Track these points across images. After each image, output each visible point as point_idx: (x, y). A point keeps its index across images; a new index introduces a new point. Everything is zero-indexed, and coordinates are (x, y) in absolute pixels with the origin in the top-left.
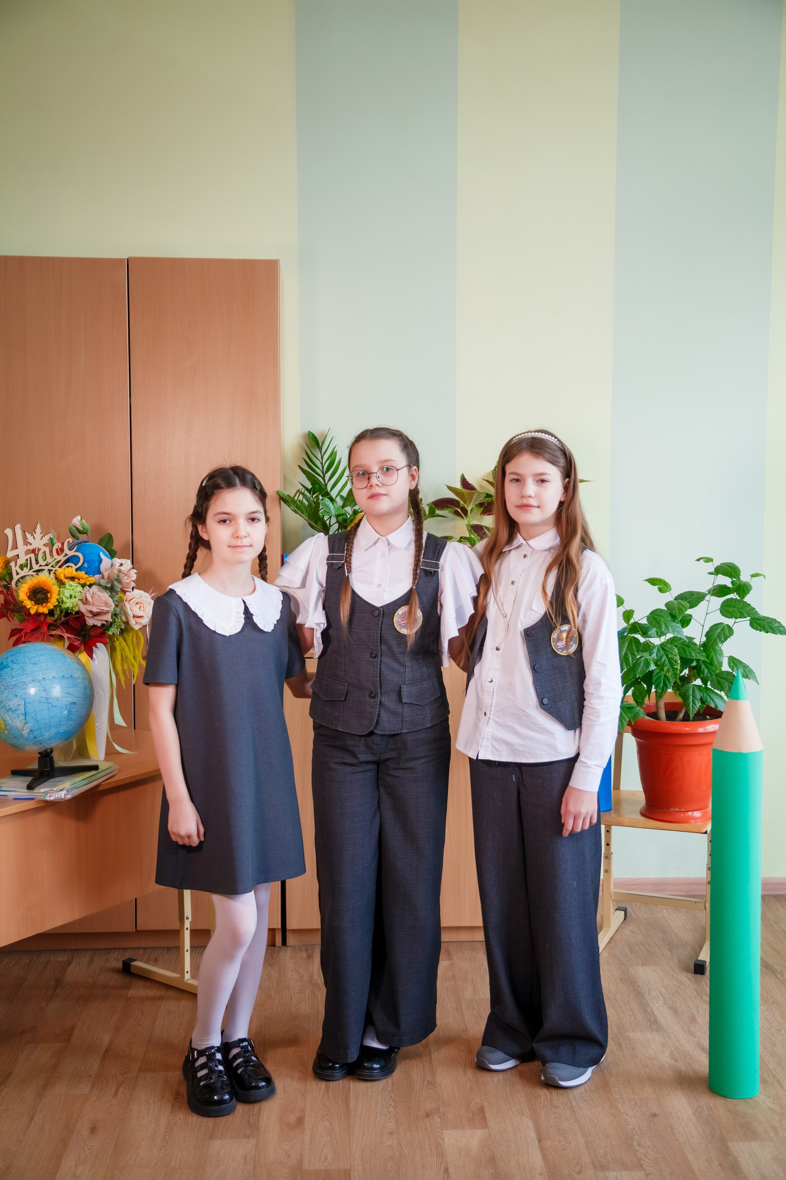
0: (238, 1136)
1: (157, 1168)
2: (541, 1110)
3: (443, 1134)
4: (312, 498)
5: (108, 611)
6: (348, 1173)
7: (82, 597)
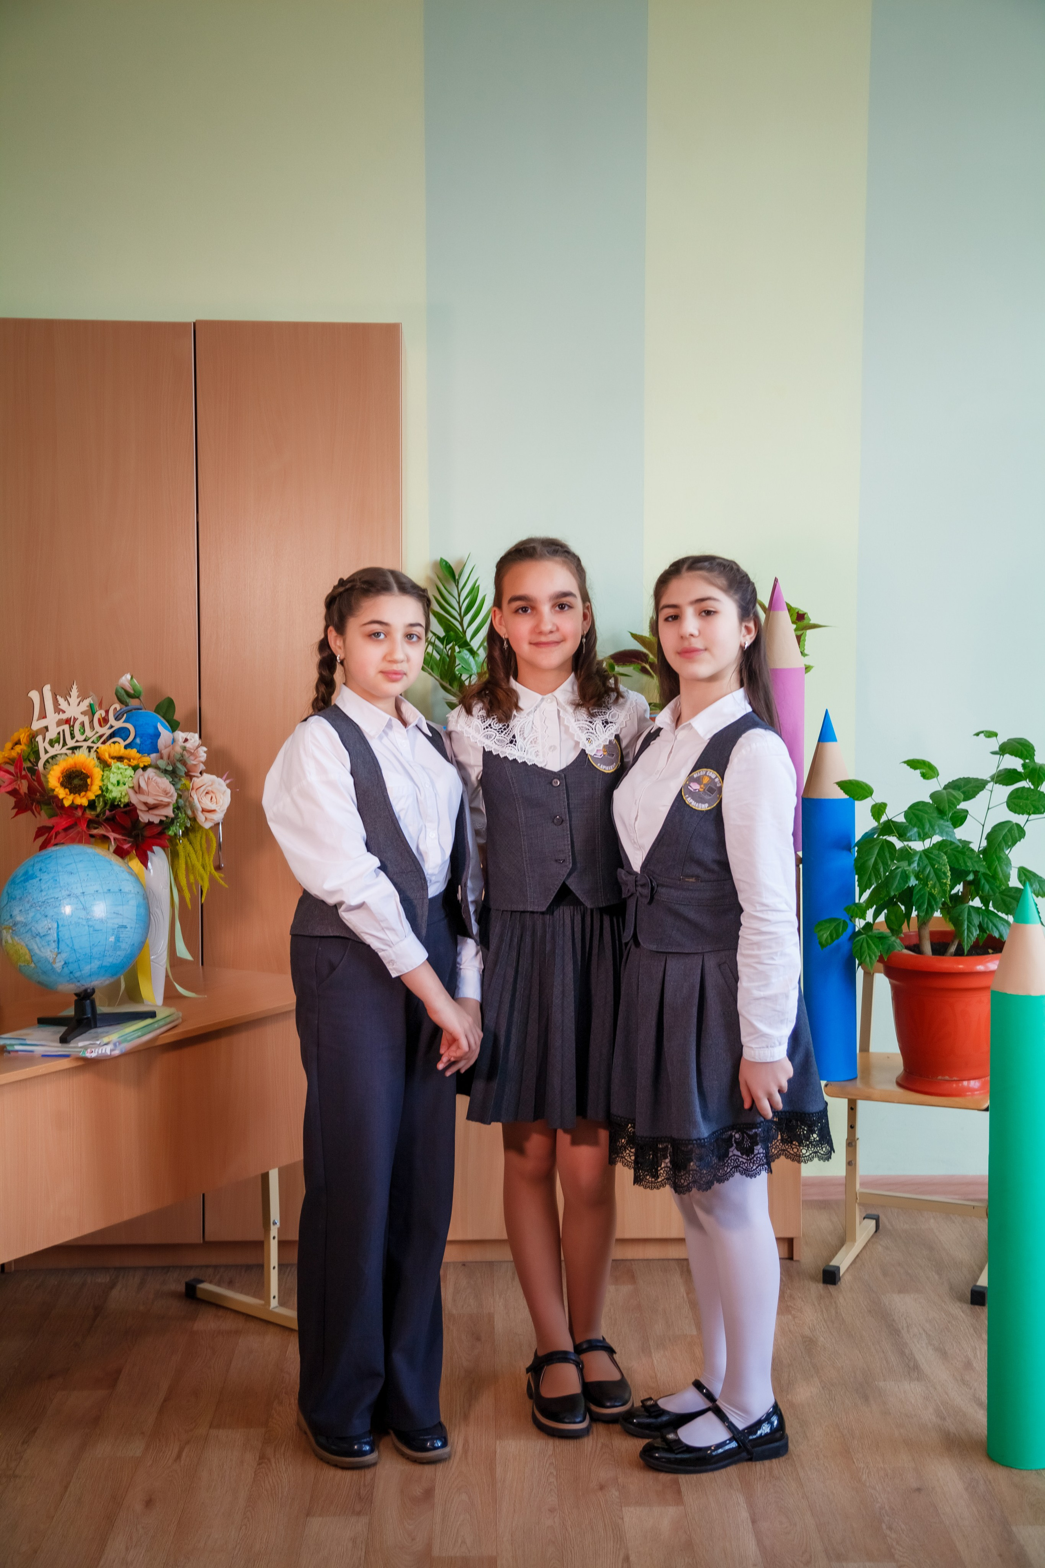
0: (345, 1512)
1: (236, 1553)
2: (756, 1484)
3: (622, 1513)
4: (445, 650)
5: (169, 803)
6: (493, 1561)
7: (133, 783)
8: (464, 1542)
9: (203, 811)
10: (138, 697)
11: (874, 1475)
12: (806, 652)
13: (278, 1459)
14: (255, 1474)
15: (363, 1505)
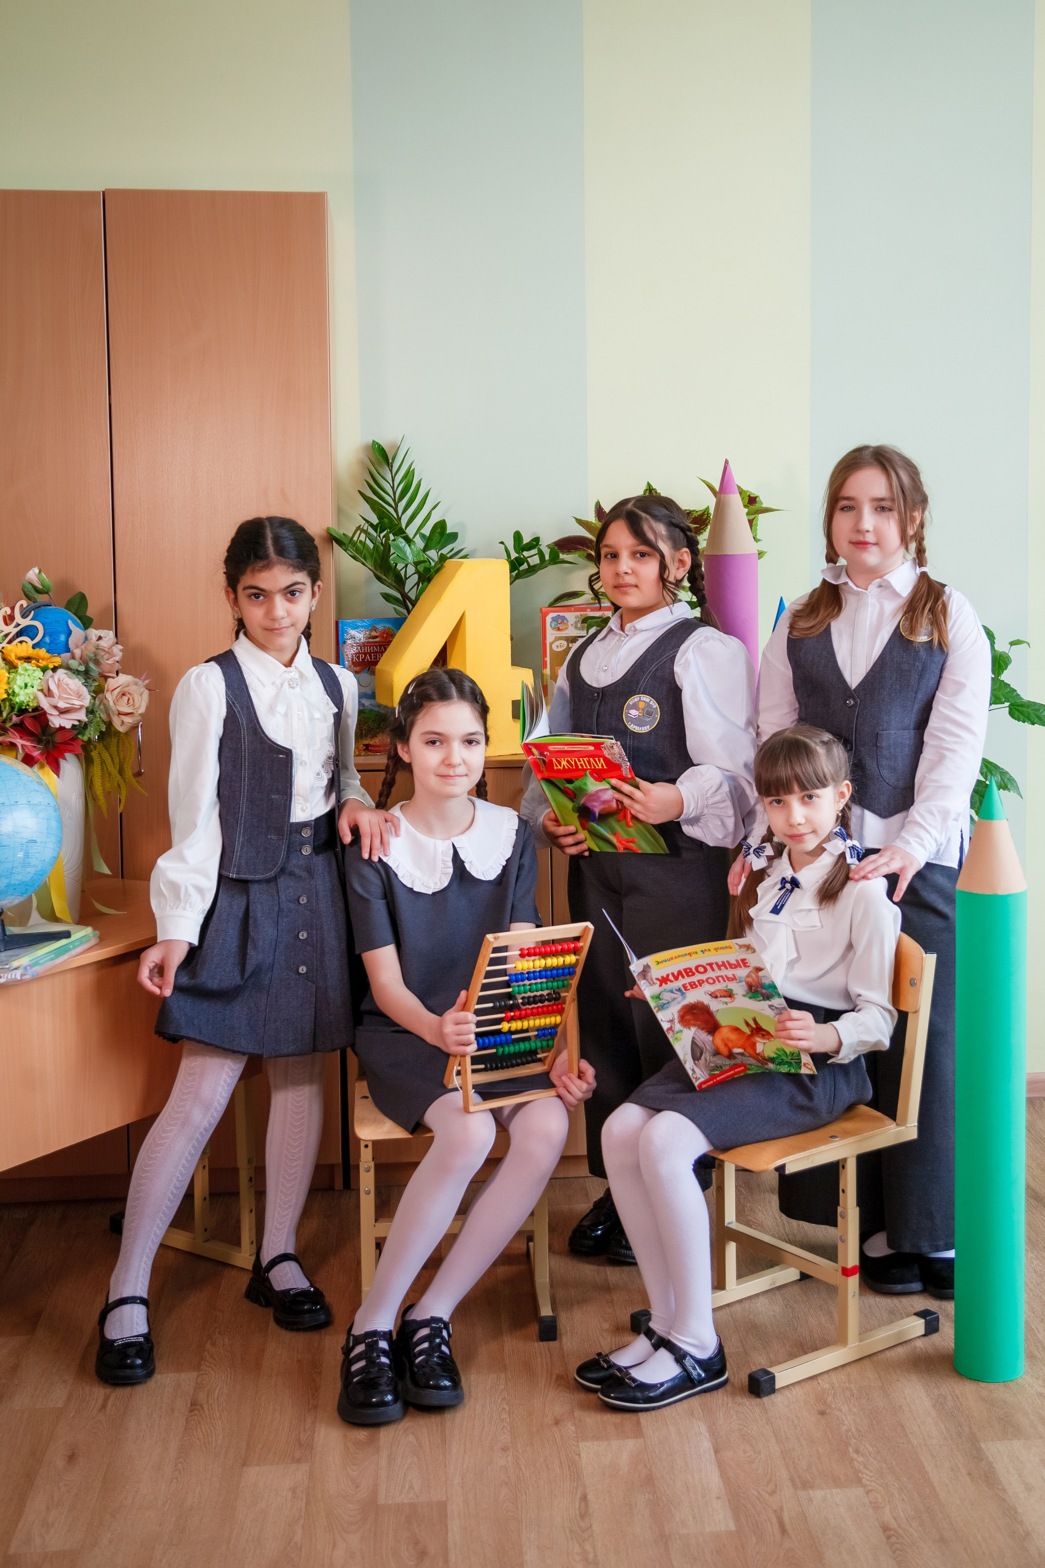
0: (284, 1459)
1: (166, 1510)
2: (718, 1409)
3: (578, 1448)
4: (378, 538)
5: (82, 707)
6: (442, 1507)
7: (42, 686)
8: (411, 1487)
9: (120, 714)
10: (47, 593)
11: (840, 1396)
12: (758, 537)
13: (211, 1405)
14: (187, 1423)
15: (303, 1451)
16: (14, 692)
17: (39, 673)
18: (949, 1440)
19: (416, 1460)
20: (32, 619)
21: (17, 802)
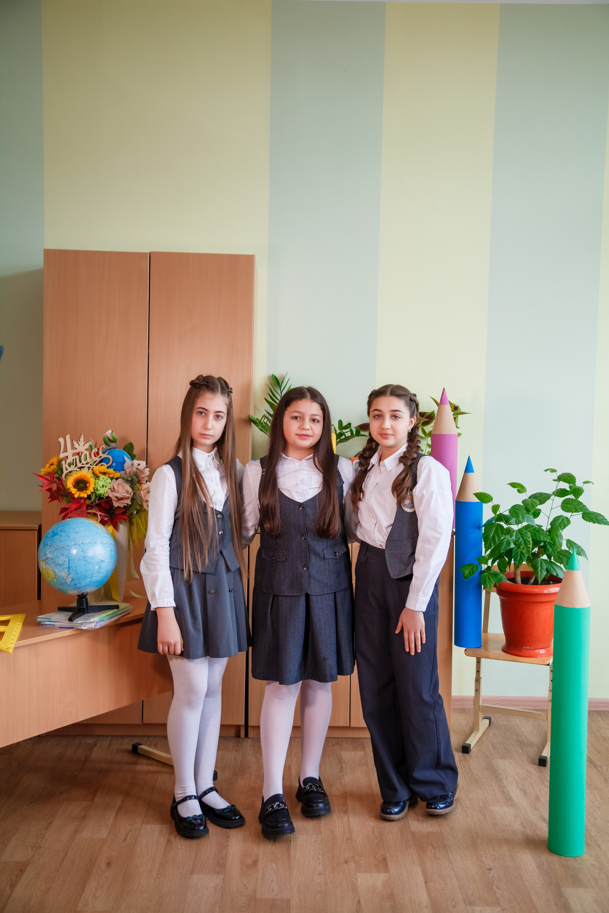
0: (211, 872)
1: (153, 894)
2: (427, 861)
3: (356, 876)
5: (129, 497)
6: (288, 901)
7: (111, 487)
8: (273, 890)
10: (115, 442)
11: (489, 858)
12: (458, 426)
14: (165, 850)
15: (220, 868)
16: (97, 489)
17: (109, 480)
18: (545, 886)
19: (276, 876)
20: (107, 454)
21: (96, 542)
